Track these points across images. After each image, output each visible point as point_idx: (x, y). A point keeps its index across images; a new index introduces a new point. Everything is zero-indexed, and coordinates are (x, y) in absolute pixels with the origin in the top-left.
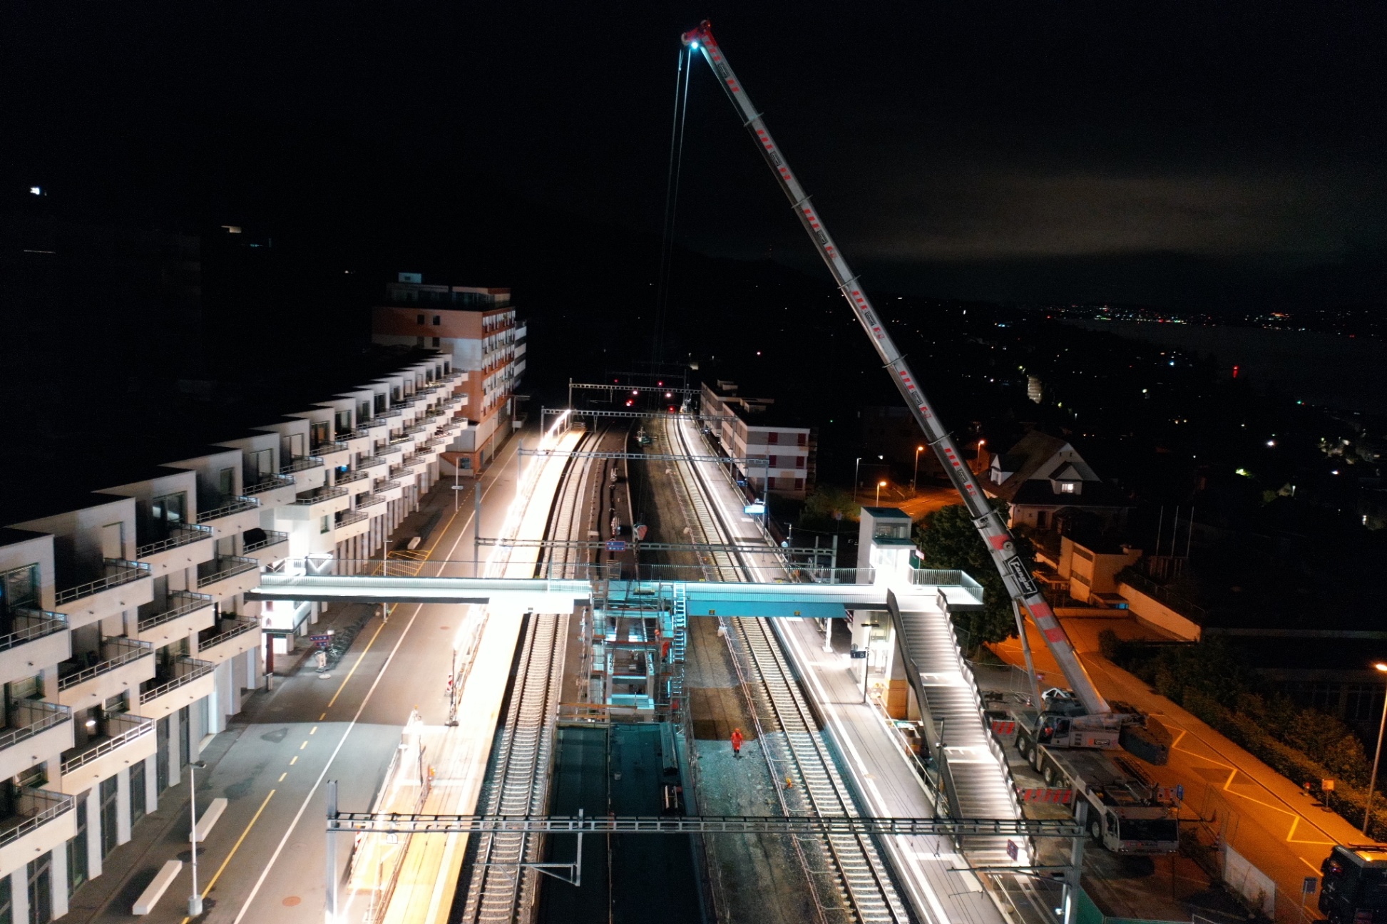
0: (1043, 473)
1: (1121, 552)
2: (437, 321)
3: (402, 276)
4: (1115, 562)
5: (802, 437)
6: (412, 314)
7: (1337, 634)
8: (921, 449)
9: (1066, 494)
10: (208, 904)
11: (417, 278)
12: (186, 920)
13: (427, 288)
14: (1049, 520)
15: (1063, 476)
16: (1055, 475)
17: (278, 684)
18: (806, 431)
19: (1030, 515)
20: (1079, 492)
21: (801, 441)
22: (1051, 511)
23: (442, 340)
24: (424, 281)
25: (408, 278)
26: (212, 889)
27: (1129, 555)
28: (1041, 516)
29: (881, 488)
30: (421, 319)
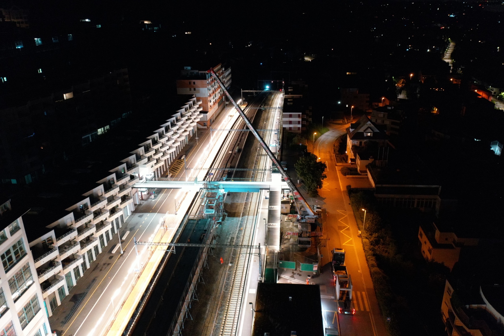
0: (361, 130)
1: (369, 160)
2: (194, 83)
3: (185, 68)
4: (366, 162)
5: (299, 115)
6: (187, 81)
7: (413, 186)
8: (353, 107)
9: (368, 137)
10: (124, 252)
11: (189, 68)
12: (120, 254)
13: (192, 71)
14: (363, 144)
15: (367, 131)
16: (365, 131)
17: (143, 203)
18: (301, 113)
19: (357, 143)
20: (372, 136)
21: (299, 116)
22: (364, 141)
23: (196, 89)
24: (191, 69)
25: (187, 68)
26: (125, 249)
27: (370, 161)
28: (361, 143)
29: (315, 135)
30: (190, 83)
